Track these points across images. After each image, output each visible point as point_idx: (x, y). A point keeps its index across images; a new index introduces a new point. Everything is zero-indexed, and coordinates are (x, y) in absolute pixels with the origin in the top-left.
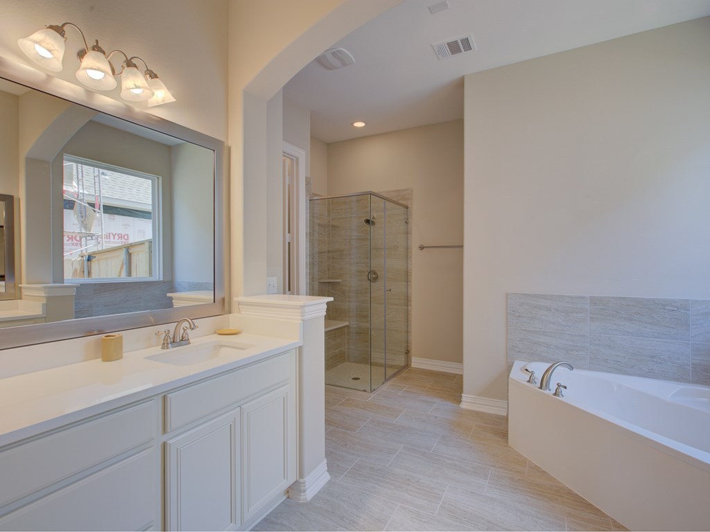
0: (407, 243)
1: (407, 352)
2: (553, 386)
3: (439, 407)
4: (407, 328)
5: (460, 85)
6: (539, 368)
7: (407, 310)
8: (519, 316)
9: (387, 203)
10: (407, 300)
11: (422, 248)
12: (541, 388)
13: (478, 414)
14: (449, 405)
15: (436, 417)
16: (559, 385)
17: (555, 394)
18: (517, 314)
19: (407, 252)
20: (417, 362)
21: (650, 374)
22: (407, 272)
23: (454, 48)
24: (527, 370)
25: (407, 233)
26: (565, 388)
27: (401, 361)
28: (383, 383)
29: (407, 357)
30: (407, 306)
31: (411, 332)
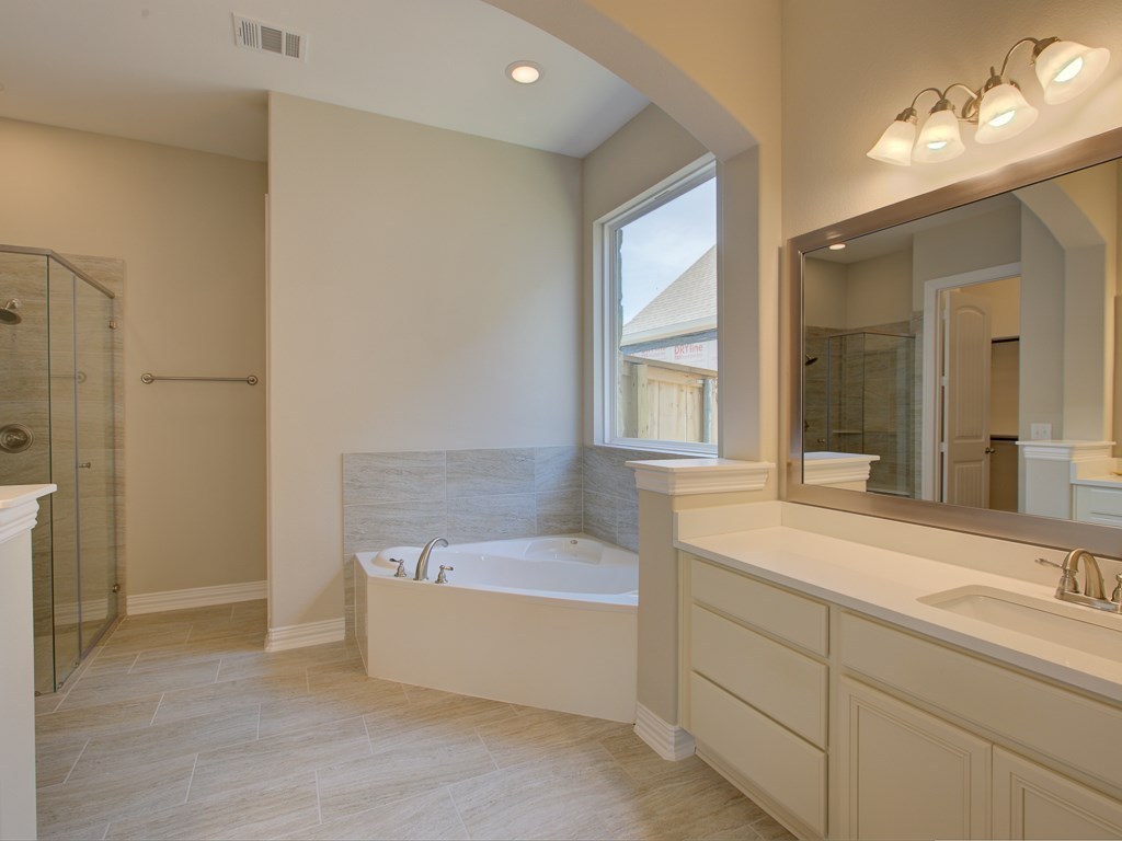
0: (113, 367)
1: (116, 589)
2: (433, 573)
3: (229, 667)
4: (115, 539)
5: (260, 104)
6: (409, 555)
7: (115, 504)
8: (360, 487)
9: (79, 280)
10: (114, 484)
11: (150, 380)
12: (417, 578)
13: (302, 653)
14: (246, 656)
15: (234, 683)
16: (442, 568)
17: (438, 581)
18: (358, 484)
19: (113, 386)
20: (137, 604)
21: (505, 536)
22: (114, 427)
23: (272, 40)
24: (393, 560)
25: (112, 349)
26: (452, 569)
27: (97, 610)
28: (78, 664)
29: (117, 599)
30: (115, 495)
31: (123, 546)
